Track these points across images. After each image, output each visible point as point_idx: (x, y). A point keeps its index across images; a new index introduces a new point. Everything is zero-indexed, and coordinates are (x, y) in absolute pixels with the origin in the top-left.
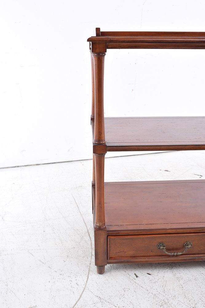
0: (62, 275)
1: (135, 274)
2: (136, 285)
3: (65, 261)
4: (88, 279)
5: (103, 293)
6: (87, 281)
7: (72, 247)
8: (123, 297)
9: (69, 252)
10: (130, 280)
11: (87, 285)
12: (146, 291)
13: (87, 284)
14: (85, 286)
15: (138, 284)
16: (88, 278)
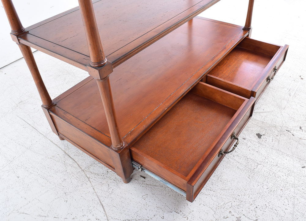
0: (75, 218)
1: (141, 176)
2: (150, 186)
3: (67, 201)
4: (104, 207)
5: (128, 214)
6: (104, 210)
7: (63, 180)
8: (147, 206)
9: (63, 188)
10: (141, 184)
11: (107, 215)
12: (162, 188)
13: (107, 213)
14: (107, 216)
15: (150, 185)
16: (102, 205)
